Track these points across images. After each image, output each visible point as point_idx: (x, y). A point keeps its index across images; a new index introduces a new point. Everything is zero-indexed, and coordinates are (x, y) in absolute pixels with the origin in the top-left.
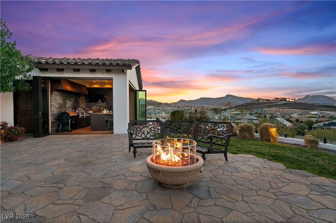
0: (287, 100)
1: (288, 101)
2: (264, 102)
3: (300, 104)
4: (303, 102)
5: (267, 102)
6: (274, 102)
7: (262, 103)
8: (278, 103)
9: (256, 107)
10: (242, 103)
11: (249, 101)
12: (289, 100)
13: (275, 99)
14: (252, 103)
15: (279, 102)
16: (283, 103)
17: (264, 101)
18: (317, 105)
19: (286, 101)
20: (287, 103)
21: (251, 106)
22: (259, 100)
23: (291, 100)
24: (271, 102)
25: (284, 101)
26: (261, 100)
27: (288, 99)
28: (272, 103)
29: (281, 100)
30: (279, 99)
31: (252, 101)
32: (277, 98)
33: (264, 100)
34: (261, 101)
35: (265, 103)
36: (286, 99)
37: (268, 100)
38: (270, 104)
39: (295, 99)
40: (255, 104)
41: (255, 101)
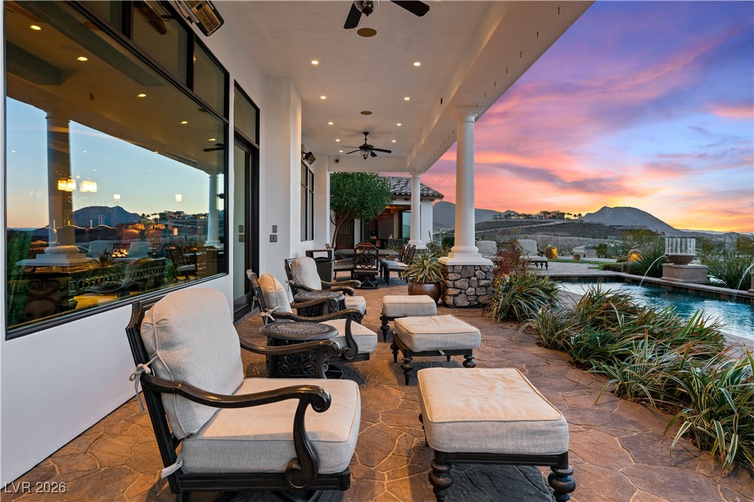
0: (566, 216)
1: (568, 219)
2: (519, 220)
3: (590, 225)
4: (596, 221)
5: (527, 220)
6: (540, 220)
7: (516, 224)
8: (547, 222)
9: (503, 231)
11: (491, 219)
12: (569, 216)
13: (542, 215)
14: (495, 222)
15: (551, 220)
16: (558, 222)
17: (521, 218)
18: (620, 228)
19: (564, 219)
20: (564, 224)
21: (492, 228)
22: (510, 216)
23: (573, 218)
24: (535, 220)
25: (560, 218)
26: (513, 216)
27: (568, 214)
28: (535, 223)
29: (554, 217)
30: (549, 213)
31: (496, 218)
33: (521, 215)
34: (513, 218)
35: (521, 223)
36: (563, 214)
37: (528, 216)
38: (531, 224)
39: (580, 215)
40: (502, 224)
41: (501, 218)
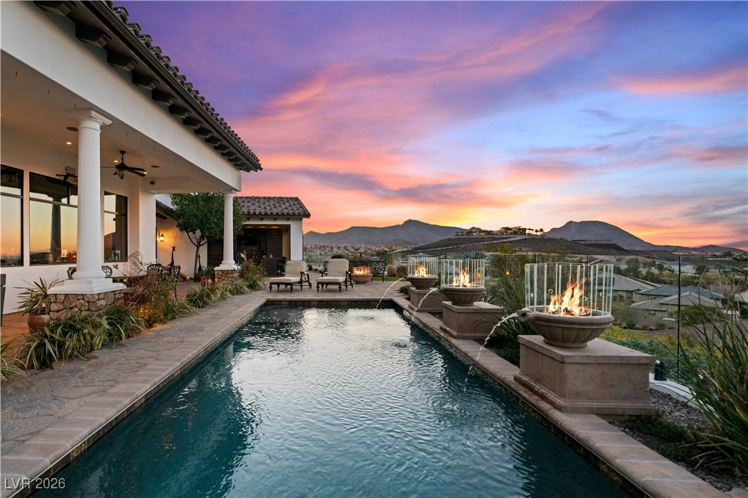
0: (527, 232)
1: (529, 234)
2: (481, 237)
3: (551, 240)
4: (559, 236)
5: (488, 236)
6: (501, 236)
7: (477, 240)
8: (508, 238)
9: (465, 248)
10: (438, 238)
11: (452, 236)
12: (531, 232)
13: (504, 231)
14: (457, 239)
15: (512, 236)
16: (519, 238)
17: (483, 234)
18: (583, 243)
19: (525, 234)
20: (526, 239)
21: (454, 245)
22: (472, 232)
23: (535, 233)
24: (496, 236)
25: (521, 234)
26: (475, 232)
27: (529, 229)
28: (496, 239)
29: (515, 233)
30: (510, 229)
31: (458, 234)
32: (507, 229)
33: (483, 232)
34: (474, 234)
35: (482, 240)
36: (525, 230)
37: (489, 232)
38: (493, 240)
39: (541, 230)
40: (464, 241)
41: (463, 235)
